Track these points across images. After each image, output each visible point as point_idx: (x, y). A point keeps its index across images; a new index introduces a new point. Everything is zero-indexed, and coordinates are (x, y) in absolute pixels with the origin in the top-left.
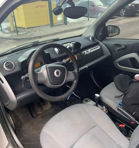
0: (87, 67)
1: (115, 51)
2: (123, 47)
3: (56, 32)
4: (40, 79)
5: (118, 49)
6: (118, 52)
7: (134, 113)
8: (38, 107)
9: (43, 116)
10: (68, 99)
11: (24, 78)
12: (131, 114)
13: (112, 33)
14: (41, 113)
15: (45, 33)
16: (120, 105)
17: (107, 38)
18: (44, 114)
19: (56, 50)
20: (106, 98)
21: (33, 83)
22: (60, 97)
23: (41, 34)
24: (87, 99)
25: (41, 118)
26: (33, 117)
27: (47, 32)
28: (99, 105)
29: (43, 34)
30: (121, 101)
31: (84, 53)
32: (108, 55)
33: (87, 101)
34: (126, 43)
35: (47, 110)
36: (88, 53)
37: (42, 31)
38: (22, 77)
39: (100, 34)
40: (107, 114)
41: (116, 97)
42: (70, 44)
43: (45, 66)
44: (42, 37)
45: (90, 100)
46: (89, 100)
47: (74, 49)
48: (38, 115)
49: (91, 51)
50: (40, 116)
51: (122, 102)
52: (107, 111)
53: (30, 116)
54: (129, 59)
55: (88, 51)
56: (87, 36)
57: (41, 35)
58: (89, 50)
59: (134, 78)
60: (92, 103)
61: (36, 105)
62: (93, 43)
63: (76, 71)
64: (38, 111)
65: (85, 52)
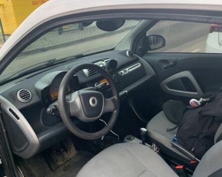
0: (126, 91)
1: (161, 69)
2: (171, 63)
3: (68, 41)
4: (72, 111)
5: (165, 66)
6: (164, 70)
7: (193, 149)
8: (57, 155)
9: (66, 167)
10: (102, 139)
11: (50, 110)
12: (189, 150)
13: (154, 43)
14: (63, 164)
15: (51, 43)
16: (174, 140)
17: (148, 52)
18: (66, 164)
19: (86, 71)
20: (155, 133)
21: (65, 116)
22: (97, 133)
23: (44, 45)
24: (130, 136)
25: (64, 170)
26: (51, 169)
27: (54, 42)
28: (146, 144)
29: (49, 44)
30: (175, 135)
31: (121, 73)
32: (152, 76)
33: (129, 139)
34: (174, 58)
35: (71, 159)
36: (126, 73)
37: (45, 40)
38: (48, 110)
39: (140, 47)
40: (159, 153)
41: (168, 130)
42: (103, 63)
43: (76, 92)
44: (47, 50)
45: (134, 138)
46: (132, 138)
47: (108, 69)
48: (58, 167)
49: (130, 70)
50: (61, 168)
51: (176, 137)
52: (157, 150)
53: (48, 168)
54: (180, 80)
55: (125, 71)
56: (122, 49)
57: (45, 47)
58: (127, 69)
59: (188, 104)
60: (136, 141)
61: (54, 151)
62: (131, 59)
63: (116, 97)
64: (57, 161)
65: (122, 71)
